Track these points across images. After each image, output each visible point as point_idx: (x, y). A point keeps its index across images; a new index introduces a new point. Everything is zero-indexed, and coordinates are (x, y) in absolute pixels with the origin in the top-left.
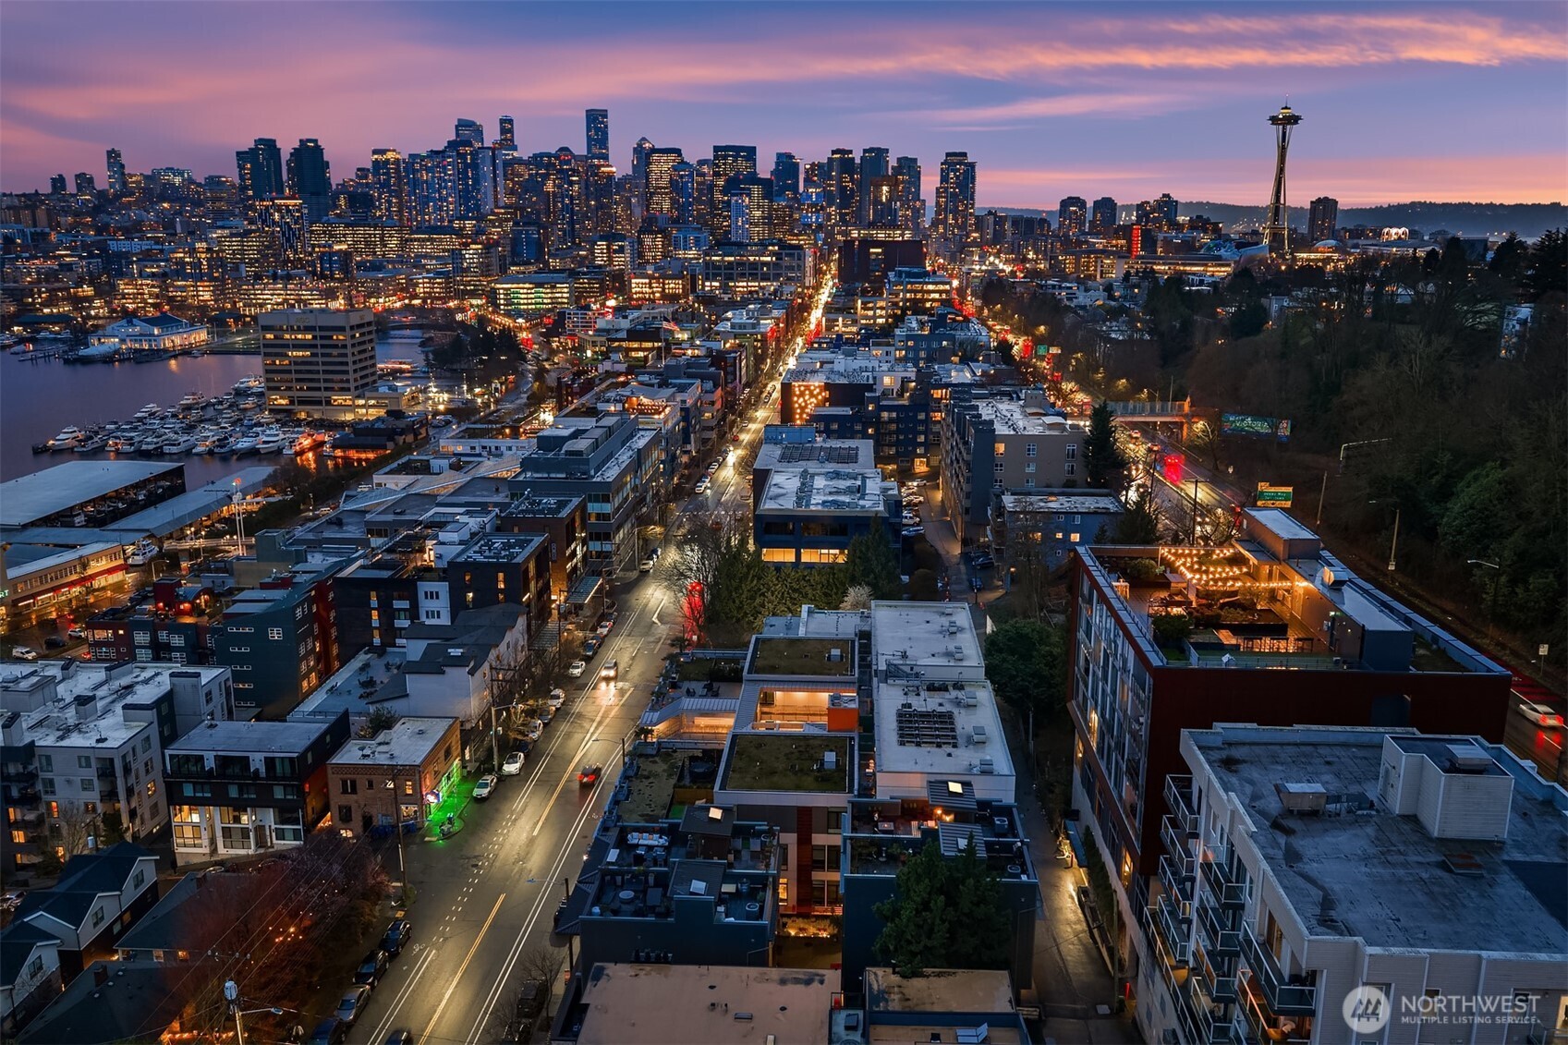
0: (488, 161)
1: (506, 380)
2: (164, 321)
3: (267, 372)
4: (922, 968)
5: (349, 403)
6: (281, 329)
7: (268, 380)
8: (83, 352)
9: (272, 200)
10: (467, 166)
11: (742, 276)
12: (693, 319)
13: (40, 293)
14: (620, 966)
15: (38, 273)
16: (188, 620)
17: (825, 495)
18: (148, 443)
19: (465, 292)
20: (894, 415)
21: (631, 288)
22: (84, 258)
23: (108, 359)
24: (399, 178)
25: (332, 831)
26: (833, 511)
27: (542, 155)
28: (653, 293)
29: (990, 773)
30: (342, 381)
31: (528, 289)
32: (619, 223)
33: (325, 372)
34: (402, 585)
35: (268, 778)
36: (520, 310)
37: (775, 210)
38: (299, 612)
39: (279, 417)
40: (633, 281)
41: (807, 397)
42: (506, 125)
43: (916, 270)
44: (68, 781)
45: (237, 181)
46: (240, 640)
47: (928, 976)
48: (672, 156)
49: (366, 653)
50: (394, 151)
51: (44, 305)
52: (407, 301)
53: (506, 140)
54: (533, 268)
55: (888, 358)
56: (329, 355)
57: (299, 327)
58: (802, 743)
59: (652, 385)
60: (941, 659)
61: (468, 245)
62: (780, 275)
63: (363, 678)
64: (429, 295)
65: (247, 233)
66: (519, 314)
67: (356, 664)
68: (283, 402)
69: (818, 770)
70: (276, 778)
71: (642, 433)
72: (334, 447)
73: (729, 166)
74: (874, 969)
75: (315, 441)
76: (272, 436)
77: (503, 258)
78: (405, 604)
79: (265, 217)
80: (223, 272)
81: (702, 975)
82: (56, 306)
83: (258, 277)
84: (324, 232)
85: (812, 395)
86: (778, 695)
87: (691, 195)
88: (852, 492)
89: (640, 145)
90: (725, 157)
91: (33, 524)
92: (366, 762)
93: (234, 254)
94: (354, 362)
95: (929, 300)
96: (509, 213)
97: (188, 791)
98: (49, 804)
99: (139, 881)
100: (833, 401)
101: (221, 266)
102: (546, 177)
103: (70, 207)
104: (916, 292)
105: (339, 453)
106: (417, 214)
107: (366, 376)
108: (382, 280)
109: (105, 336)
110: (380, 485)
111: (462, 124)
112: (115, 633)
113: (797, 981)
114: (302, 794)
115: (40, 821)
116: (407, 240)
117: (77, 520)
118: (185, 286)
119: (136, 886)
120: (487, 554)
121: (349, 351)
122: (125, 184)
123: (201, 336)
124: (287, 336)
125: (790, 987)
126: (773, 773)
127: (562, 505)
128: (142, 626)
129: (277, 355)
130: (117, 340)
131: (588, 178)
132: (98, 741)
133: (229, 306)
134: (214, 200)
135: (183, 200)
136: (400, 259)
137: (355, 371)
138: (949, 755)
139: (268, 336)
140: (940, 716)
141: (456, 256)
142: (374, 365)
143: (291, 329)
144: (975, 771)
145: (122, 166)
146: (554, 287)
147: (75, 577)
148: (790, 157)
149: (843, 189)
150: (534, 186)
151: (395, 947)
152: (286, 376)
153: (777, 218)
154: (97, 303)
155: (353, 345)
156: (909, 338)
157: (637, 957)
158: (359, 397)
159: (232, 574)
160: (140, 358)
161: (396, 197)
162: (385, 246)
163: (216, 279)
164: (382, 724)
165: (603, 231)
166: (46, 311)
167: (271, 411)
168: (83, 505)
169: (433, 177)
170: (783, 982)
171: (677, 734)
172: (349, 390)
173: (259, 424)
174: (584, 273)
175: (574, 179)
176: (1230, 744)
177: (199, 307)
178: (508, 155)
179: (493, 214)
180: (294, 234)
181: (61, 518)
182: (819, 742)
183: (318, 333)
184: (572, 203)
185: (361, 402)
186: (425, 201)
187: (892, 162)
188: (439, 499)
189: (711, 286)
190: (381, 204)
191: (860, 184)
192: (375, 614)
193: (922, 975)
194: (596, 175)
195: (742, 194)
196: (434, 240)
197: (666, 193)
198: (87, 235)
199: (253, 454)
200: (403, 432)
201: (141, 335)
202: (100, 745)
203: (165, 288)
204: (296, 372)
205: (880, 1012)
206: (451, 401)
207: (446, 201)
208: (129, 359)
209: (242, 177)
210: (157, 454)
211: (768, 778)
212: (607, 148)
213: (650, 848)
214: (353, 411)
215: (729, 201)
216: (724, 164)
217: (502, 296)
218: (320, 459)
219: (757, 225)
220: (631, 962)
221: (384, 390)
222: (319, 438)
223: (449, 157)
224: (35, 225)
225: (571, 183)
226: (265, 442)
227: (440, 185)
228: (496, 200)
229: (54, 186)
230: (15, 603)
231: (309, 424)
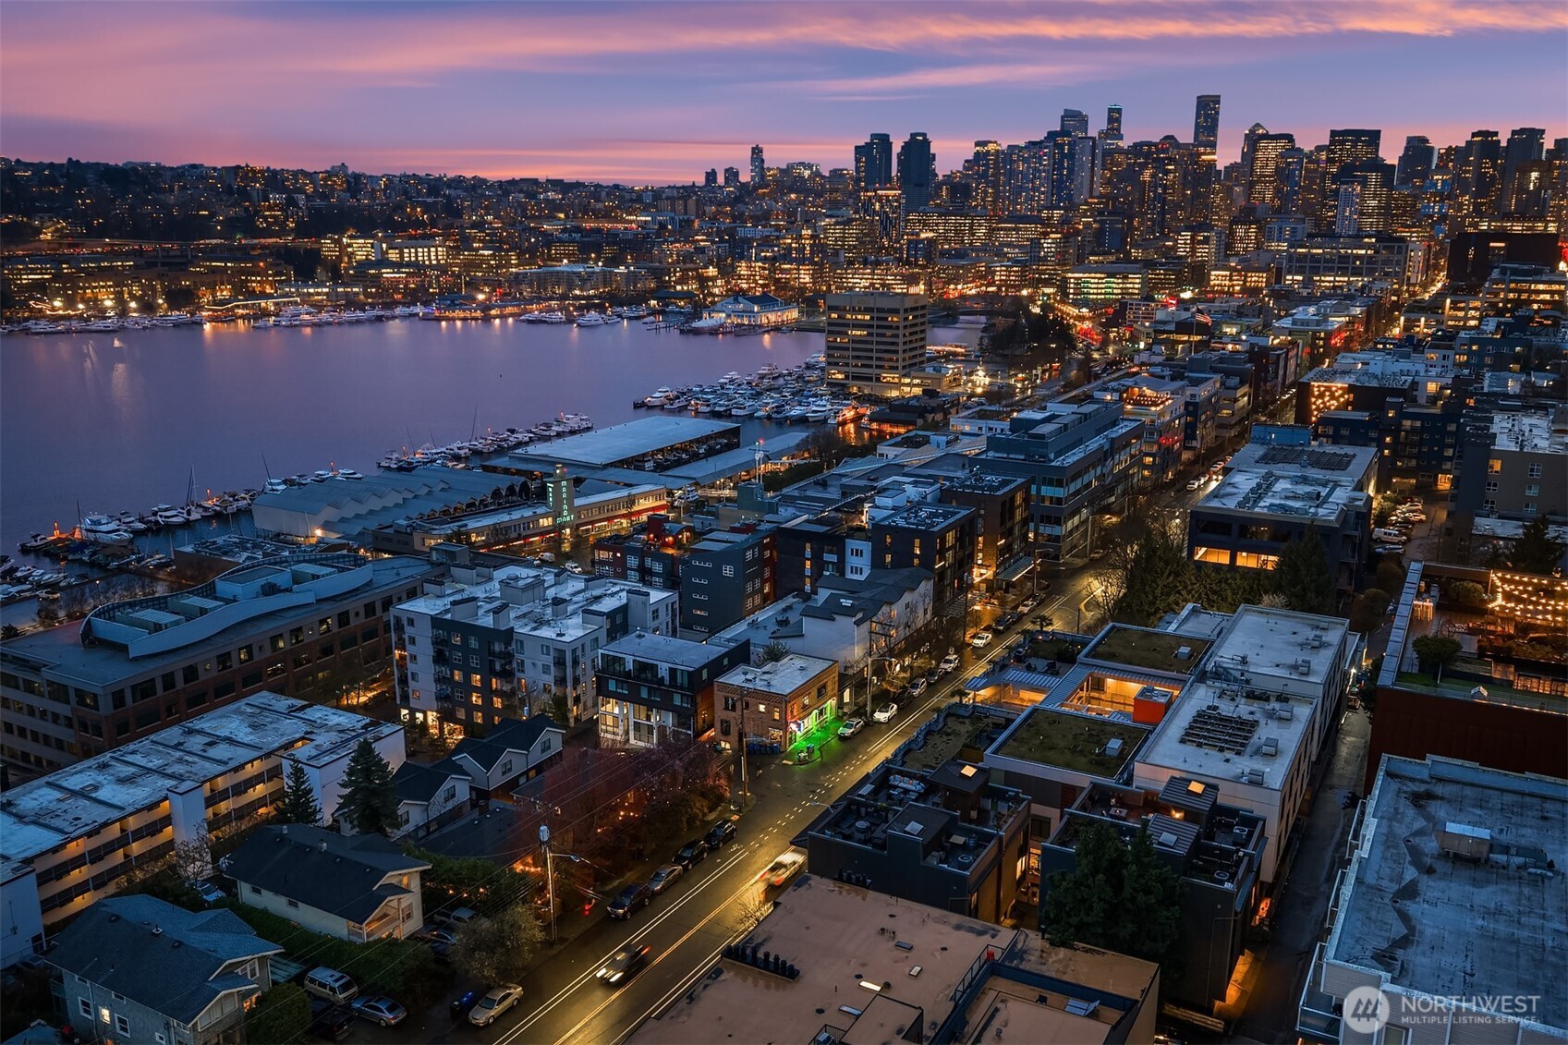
0: (1088, 151)
1: (1051, 367)
2: (766, 301)
3: (829, 348)
4: (1073, 940)
5: (896, 380)
6: (845, 309)
7: (829, 356)
8: (697, 324)
9: (875, 191)
10: (1063, 156)
11: (1329, 270)
12: (1260, 314)
13: (675, 272)
14: (825, 880)
15: (678, 255)
16: (670, 551)
17: (1281, 498)
18: (721, 406)
19: (1040, 280)
20: (1418, 424)
21: (1209, 280)
22: (716, 242)
23: (713, 332)
24: (996, 167)
25: (714, 743)
26: (1280, 516)
27: (1142, 144)
28: (1233, 286)
29: (1259, 784)
30: (891, 360)
31: (1099, 278)
32: (1217, 214)
33: (878, 351)
34: (832, 539)
35: (670, 686)
36: (1087, 300)
37: (1395, 199)
38: (749, 555)
39: (834, 390)
40: (1213, 273)
41: (1327, 399)
42: (1114, 116)
43: (1526, 267)
44: (534, 664)
45: (852, 171)
46: (701, 572)
47: (1076, 950)
48: (1282, 143)
49: (794, 597)
50: (995, 142)
51: (677, 283)
52: (983, 288)
53: (1112, 129)
54: (1112, 258)
55: (1445, 363)
56: (884, 335)
57: (860, 308)
58: (1096, 727)
59: (1163, 377)
60: (1284, 671)
61: (1048, 234)
62: (1375, 270)
63: (780, 618)
64: (1004, 283)
65: (849, 222)
66: (1086, 303)
67: (782, 605)
68: (840, 376)
69: (1099, 755)
70: (676, 687)
71: (1126, 423)
72: (871, 420)
73: (1346, 152)
74: (1027, 931)
75: (857, 413)
76: (819, 406)
77: (1081, 247)
78: (834, 558)
79: (867, 206)
80: (823, 257)
81: (889, 904)
82: (687, 283)
83: (851, 263)
84: (919, 221)
85: (1332, 397)
86: (1110, 682)
87: (1297, 184)
88: (1311, 499)
89: (1252, 131)
90: (1343, 143)
91: (613, 465)
92: (747, 685)
93: (836, 241)
94: (905, 343)
95: (1537, 302)
96: (1102, 203)
97: (612, 686)
98: (519, 680)
99: (546, 747)
100: (1356, 405)
101: (821, 252)
102: (1144, 166)
103: (716, 197)
104: (1520, 292)
105: (875, 426)
106: (1009, 204)
107: (915, 357)
108: (962, 267)
109: (714, 311)
110: (882, 455)
111: (1069, 115)
112: (614, 555)
113: (971, 930)
114: (694, 704)
115: (513, 693)
116: (994, 229)
117: (647, 465)
118: (791, 269)
119: (543, 751)
120: (912, 520)
121: (901, 332)
122: (763, 177)
123: (793, 314)
124: (849, 316)
125: (962, 933)
126: (1052, 748)
127: (1004, 483)
128: (634, 551)
129: (839, 333)
130: (724, 315)
131: (1187, 167)
132: (558, 635)
133: (824, 288)
134: (832, 191)
135: (807, 192)
136: (984, 248)
137: (905, 351)
138: (1227, 761)
139: (833, 315)
140: (1241, 723)
141: (1036, 244)
142: (923, 347)
143: (853, 311)
144: (1244, 779)
145: (763, 161)
146: (1127, 278)
147: (624, 512)
148: (1424, 140)
149: (1480, 177)
150: (1131, 175)
151: (717, 842)
152: (845, 353)
153: (1397, 207)
154: (719, 282)
155: (905, 327)
156: (1473, 341)
157: (841, 875)
158: (905, 376)
159: (717, 518)
160: (739, 332)
161: (993, 187)
162: (973, 235)
163: (816, 263)
164: (774, 655)
165: (1197, 221)
166: (679, 288)
167: (828, 384)
168: (653, 453)
169: (1028, 168)
170: (958, 927)
171: (998, 704)
172: (897, 368)
173: (815, 396)
174: (1162, 264)
175: (1170, 167)
176: (1440, 780)
177: (800, 288)
178: (1113, 144)
179: (1086, 203)
180: (891, 223)
181: (635, 462)
182: (1115, 729)
183: (875, 315)
184: (1164, 192)
185: (907, 381)
186: (1017, 191)
187: (1548, 144)
188: (906, 469)
189: (1293, 280)
190: (977, 194)
191: (1503, 171)
192: (808, 563)
193: (1072, 947)
194: (1196, 163)
195: (1353, 182)
196: (1020, 229)
197: (1271, 182)
198: (724, 222)
199: (802, 421)
200: (933, 410)
201: (743, 311)
202: (559, 639)
203: (773, 270)
204: (854, 349)
205: (1012, 968)
206: (990, 384)
207: (1038, 190)
208: (731, 332)
209: (857, 169)
210: (726, 415)
211: (1045, 753)
212: (1215, 136)
213: (906, 791)
214: (898, 389)
215: (1338, 189)
216: (1340, 150)
217: (1072, 286)
218: (859, 429)
219: (1370, 215)
220: (835, 879)
221: (930, 370)
222: (861, 411)
223: (1046, 148)
224: (686, 213)
225: (1167, 172)
226: (814, 412)
227: (1034, 176)
228: (1091, 189)
229: (707, 179)
230: (578, 526)
231: (857, 398)
